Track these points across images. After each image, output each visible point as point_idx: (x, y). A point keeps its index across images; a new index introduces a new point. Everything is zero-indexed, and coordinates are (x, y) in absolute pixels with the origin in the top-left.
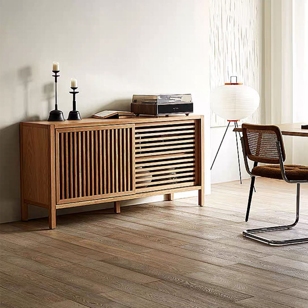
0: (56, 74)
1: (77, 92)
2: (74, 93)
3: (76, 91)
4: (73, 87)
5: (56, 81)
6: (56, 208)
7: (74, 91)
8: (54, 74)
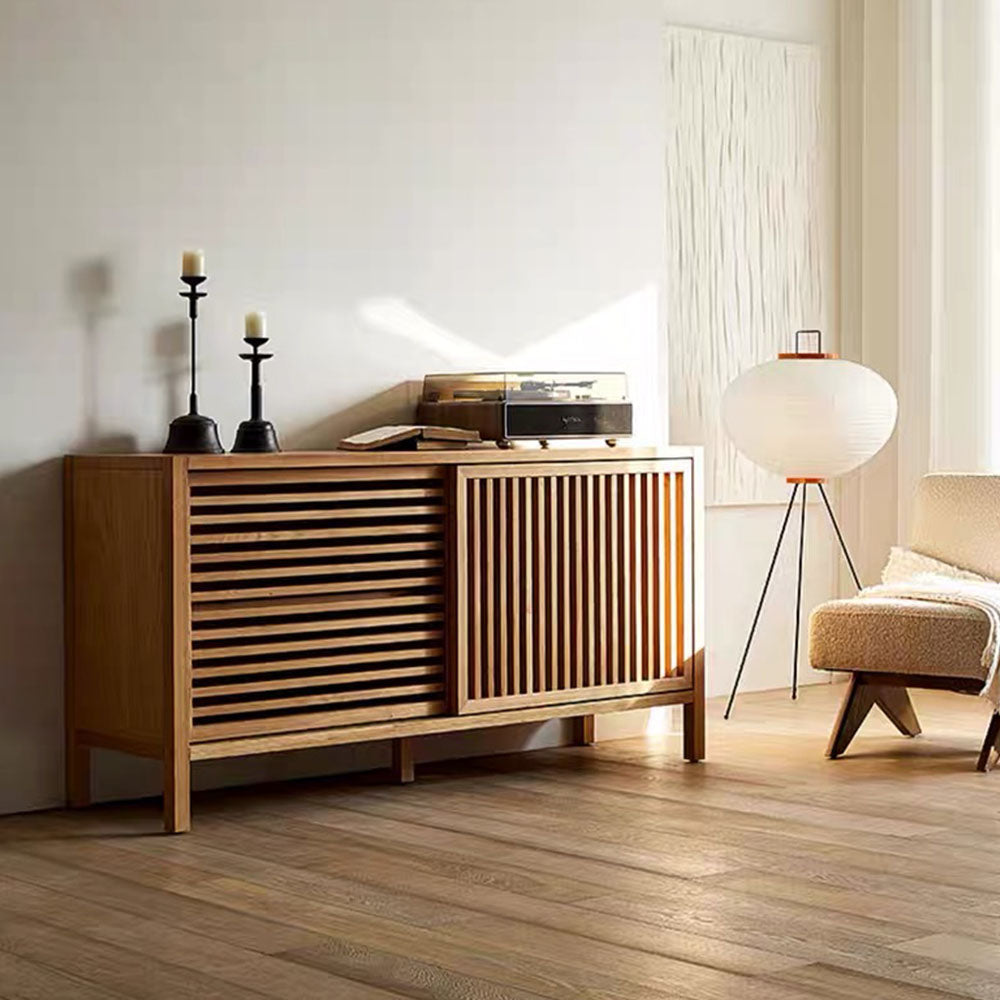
0: (193, 289)
1: (268, 356)
2: (256, 359)
3: (261, 350)
4: (251, 336)
5: (193, 315)
6: (189, 756)
7: (255, 350)
8: (188, 288)
